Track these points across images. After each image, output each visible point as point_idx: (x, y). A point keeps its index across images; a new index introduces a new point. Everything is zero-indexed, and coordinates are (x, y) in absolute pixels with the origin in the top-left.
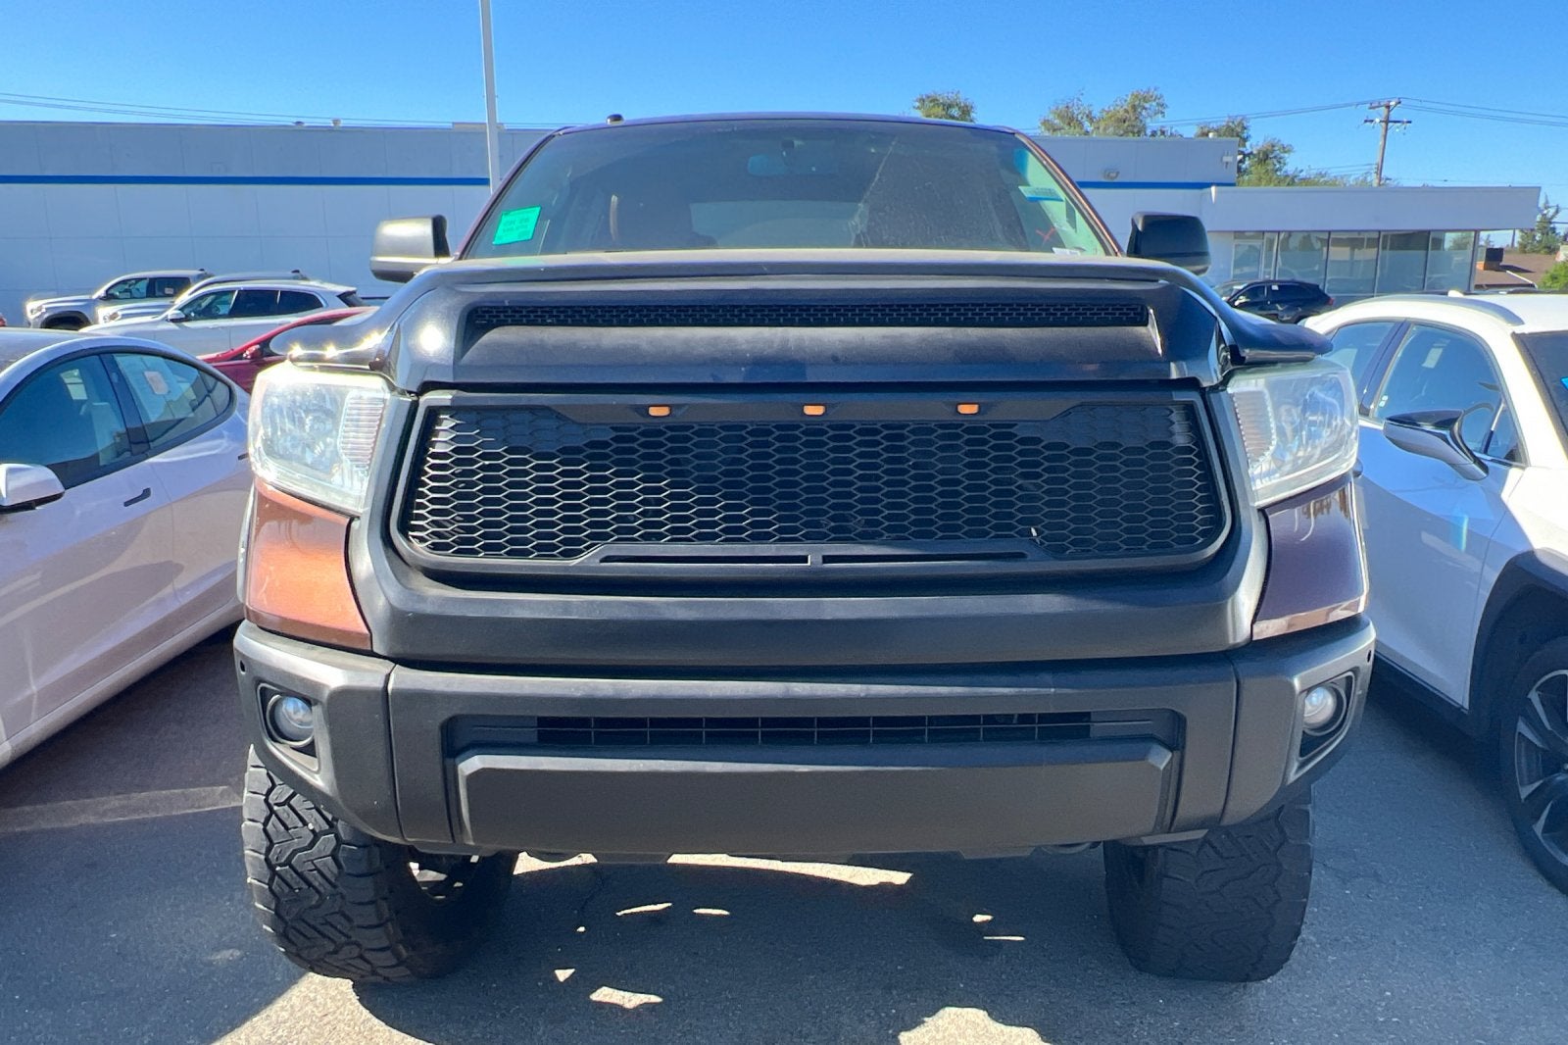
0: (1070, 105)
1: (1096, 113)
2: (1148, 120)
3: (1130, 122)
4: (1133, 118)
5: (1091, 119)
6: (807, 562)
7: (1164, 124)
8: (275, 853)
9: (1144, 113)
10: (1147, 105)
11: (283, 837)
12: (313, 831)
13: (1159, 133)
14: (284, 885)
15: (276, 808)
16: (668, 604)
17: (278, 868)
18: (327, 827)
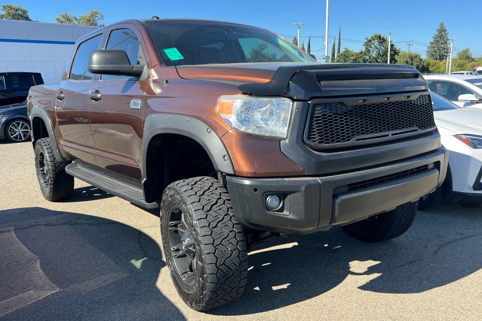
0: (67, 13)
1: (78, 18)
2: (98, 21)
3: (91, 22)
4: (92, 20)
5: (76, 19)
6: (389, 136)
7: (103, 23)
8: (219, 262)
9: (96, 18)
10: (97, 15)
11: (222, 255)
12: (231, 250)
13: (102, 26)
14: (222, 272)
15: (217, 247)
16: (369, 149)
17: (219, 267)
18: (235, 248)
